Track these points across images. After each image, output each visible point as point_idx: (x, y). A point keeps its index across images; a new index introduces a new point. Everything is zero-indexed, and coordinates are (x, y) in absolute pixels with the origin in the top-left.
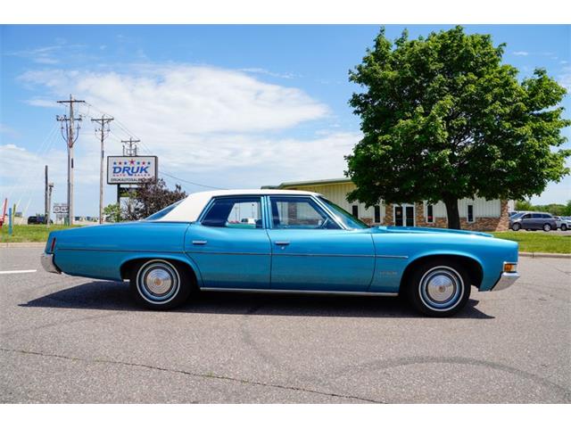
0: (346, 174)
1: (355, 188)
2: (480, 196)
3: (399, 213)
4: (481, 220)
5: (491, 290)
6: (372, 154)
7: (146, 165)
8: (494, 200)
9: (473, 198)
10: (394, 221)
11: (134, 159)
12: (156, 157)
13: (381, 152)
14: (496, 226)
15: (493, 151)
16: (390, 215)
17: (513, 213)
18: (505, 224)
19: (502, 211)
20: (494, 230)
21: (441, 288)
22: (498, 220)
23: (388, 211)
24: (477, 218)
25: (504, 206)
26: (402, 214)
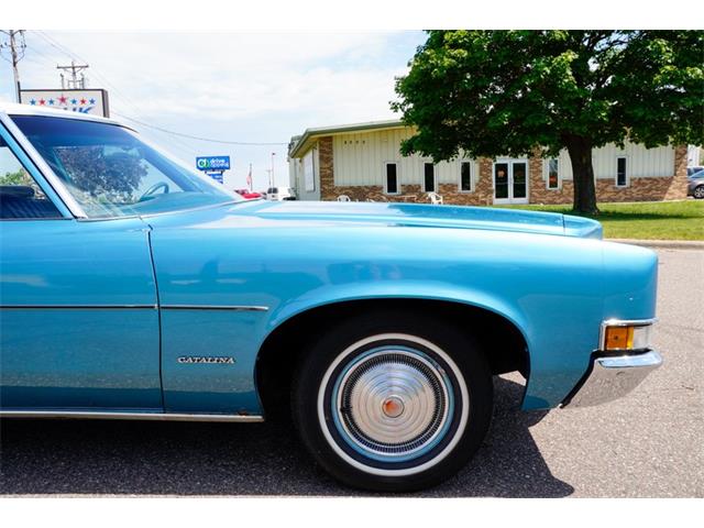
0: (395, 107)
1: (413, 131)
2: (634, 140)
3: (501, 173)
4: (639, 182)
5: (566, 402)
6: (433, 66)
7: (88, 105)
8: (661, 148)
9: (622, 146)
10: (494, 187)
11: (66, 94)
12: (102, 90)
13: (447, 62)
14: (665, 191)
15: (658, 51)
16: (487, 177)
17: (696, 170)
18: (680, 188)
19: (677, 166)
20: (662, 198)
21: (388, 405)
22: (668, 181)
23: (484, 169)
24: (631, 180)
25: (680, 157)
26: (506, 175)
